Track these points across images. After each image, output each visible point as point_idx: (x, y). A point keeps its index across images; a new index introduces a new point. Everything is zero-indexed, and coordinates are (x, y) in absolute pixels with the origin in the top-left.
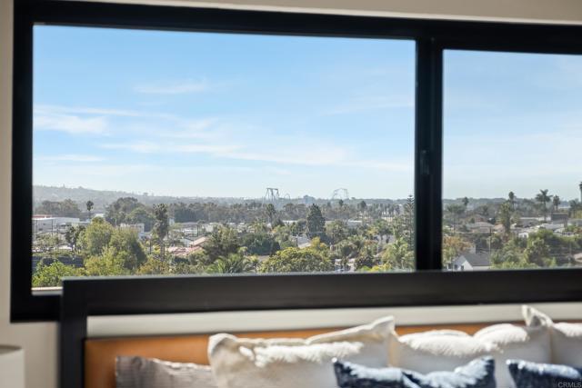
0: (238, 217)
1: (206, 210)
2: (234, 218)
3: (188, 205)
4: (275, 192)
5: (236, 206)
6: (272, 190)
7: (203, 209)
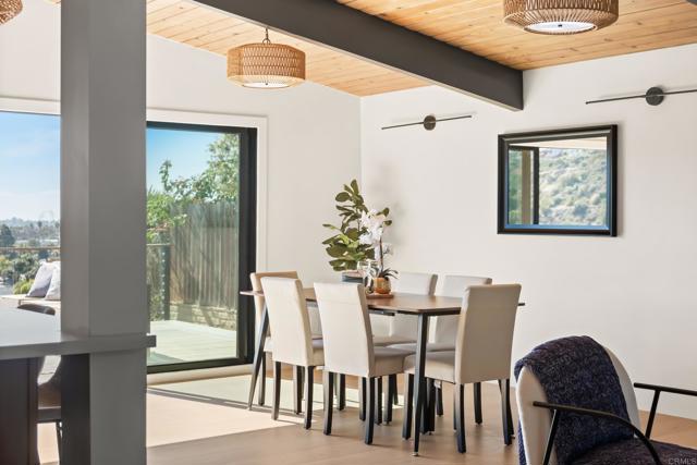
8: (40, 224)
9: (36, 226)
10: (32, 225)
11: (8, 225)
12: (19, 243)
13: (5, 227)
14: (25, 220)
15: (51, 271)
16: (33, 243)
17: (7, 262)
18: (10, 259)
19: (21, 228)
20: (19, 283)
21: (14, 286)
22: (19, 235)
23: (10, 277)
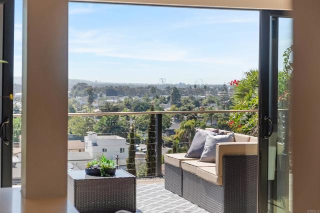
0: (140, 94)
1: (123, 90)
2: (139, 94)
3: (114, 87)
4: (164, 80)
5: (140, 88)
6: (162, 79)
7: (122, 89)
8: (195, 86)
9: (193, 88)
10: (190, 87)
11: (177, 87)
12: (183, 98)
13: (175, 88)
14: (187, 84)
15: (205, 137)
16: (192, 98)
17: (177, 108)
18: (178, 107)
19: (184, 89)
20: (183, 122)
21: (181, 123)
22: (184, 93)
23: (178, 118)
